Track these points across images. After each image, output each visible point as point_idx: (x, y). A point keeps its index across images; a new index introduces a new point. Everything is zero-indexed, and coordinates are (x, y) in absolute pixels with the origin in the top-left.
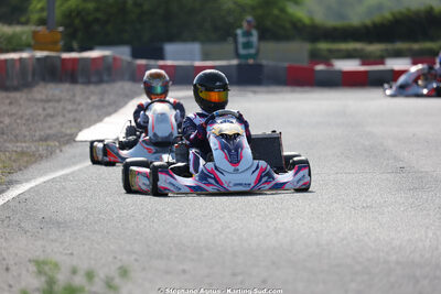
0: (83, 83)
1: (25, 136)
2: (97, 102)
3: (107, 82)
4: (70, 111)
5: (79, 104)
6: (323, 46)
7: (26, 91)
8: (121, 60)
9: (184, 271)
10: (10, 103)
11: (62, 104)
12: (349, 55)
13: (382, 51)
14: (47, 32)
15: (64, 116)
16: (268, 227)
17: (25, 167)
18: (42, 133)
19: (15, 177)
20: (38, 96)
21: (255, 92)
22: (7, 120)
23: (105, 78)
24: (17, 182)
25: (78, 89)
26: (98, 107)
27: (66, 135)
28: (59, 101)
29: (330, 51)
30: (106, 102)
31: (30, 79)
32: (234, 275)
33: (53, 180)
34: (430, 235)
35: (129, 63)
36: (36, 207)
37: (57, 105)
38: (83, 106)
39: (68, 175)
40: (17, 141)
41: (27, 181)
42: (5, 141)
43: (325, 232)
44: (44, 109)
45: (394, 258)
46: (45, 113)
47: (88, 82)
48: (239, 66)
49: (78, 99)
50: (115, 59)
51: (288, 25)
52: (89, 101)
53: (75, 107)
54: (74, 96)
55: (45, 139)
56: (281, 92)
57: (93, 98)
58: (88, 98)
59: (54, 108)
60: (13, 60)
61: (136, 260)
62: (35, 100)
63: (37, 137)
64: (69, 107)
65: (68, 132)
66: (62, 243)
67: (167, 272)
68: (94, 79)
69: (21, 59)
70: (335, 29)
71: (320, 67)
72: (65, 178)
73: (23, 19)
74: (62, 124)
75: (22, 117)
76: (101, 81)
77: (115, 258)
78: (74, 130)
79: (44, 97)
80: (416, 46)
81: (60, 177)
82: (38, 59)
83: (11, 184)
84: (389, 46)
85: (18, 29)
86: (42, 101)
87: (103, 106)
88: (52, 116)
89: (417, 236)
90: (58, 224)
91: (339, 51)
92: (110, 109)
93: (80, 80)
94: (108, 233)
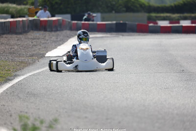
0: (49, 31)
1: (23, 55)
2: (55, 39)
3: (60, 31)
4: (43, 43)
5: (47, 40)
6: (153, 15)
7: (25, 34)
8: (66, 21)
9: (86, 117)
10: (18, 40)
11: (40, 40)
12: (164, 19)
13: (178, 17)
14: (34, 9)
15: (40, 46)
16: (123, 97)
17: (23, 69)
18: (31, 53)
19: (17, 73)
20: (30, 37)
21: (123, 35)
22: (16, 47)
23: (59, 29)
24: (19, 75)
25: (47, 33)
26: (55, 42)
27: (41, 54)
28: (39, 39)
29: (156, 17)
30: (59, 39)
31: (26, 29)
32: (107, 119)
33: (34, 75)
34: (192, 101)
35: (69, 22)
36: (26, 87)
37: (37, 40)
38: (49, 41)
39: (40, 72)
40: (20, 57)
41: (23, 75)
42: (15, 57)
43: (147, 100)
44: (32, 43)
45: (176, 112)
46: (32, 44)
47: (52, 31)
48: (116, 24)
49: (47, 38)
50: (63, 21)
51: (138, 6)
52: (52, 39)
53: (45, 41)
54: (45, 36)
55: (32, 56)
56: (134, 35)
57: (53, 38)
58: (51, 38)
59: (36, 42)
60: (19, 21)
61: (66, 112)
62: (29, 39)
63: (29, 55)
64: (43, 42)
65: (42, 53)
66: (35, 104)
67: (79, 118)
68: (54, 30)
69: (23, 20)
70: (158, 7)
71: (151, 25)
72: (39, 74)
73: (25, 2)
74: (39, 49)
75: (22, 46)
76: (57, 30)
77: (57, 111)
78: (44, 52)
79: (32, 37)
80: (193, 15)
81: (37, 73)
82: (30, 21)
83: (16, 76)
84: (182, 15)
85: (23, 7)
86: (31, 39)
87: (57, 41)
88: (35, 46)
89: (187, 102)
90: (34, 95)
91: (160, 17)
92: (61, 43)
93: (48, 30)
94: (55, 99)
